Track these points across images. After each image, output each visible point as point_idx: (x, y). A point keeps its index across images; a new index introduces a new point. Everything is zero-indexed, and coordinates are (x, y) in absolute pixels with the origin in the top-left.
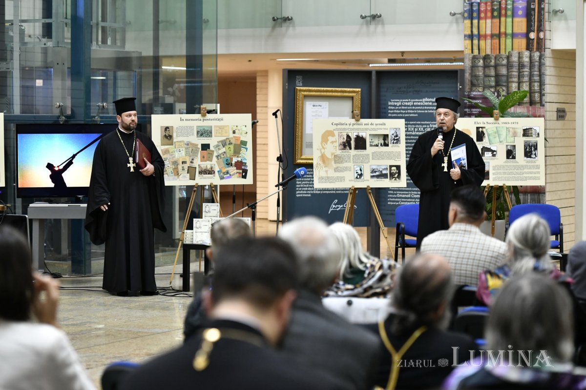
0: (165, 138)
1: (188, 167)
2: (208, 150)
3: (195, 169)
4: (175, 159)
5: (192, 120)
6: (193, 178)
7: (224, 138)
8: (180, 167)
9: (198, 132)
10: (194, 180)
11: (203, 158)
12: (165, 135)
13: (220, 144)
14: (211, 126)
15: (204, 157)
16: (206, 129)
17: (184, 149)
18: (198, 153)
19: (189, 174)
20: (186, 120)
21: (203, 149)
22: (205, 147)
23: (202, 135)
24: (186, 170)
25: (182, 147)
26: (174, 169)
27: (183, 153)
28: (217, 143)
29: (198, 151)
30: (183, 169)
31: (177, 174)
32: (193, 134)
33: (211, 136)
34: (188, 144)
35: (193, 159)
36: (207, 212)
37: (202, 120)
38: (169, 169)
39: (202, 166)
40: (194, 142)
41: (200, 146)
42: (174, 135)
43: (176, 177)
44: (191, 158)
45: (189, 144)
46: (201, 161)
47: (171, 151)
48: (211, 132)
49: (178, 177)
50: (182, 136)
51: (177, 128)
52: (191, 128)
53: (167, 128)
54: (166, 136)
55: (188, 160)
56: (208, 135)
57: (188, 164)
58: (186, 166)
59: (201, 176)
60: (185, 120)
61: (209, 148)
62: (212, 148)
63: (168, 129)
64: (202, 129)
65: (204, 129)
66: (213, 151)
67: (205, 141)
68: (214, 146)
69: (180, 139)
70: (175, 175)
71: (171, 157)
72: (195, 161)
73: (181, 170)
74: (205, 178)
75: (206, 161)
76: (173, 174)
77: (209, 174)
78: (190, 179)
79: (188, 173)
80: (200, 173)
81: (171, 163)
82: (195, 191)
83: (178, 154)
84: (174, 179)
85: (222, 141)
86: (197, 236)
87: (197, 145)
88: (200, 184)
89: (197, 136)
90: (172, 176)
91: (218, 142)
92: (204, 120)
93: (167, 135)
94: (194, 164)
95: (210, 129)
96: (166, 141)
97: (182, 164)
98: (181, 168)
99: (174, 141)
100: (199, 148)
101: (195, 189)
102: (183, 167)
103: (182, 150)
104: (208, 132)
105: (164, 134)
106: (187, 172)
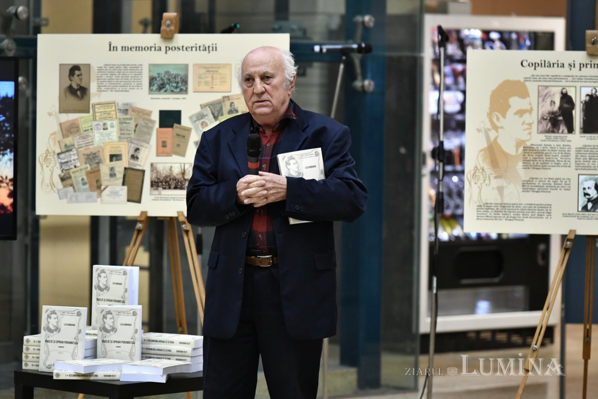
0: (68, 95)
1: (125, 169)
2: (175, 125)
3: (140, 174)
4: (92, 149)
5: (138, 48)
6: (135, 197)
7: (217, 97)
8: (105, 169)
9: (152, 80)
10: (139, 201)
11: (163, 148)
12: (70, 88)
13: (208, 111)
14: (187, 66)
15: (164, 145)
16: (173, 72)
17: (115, 122)
18: (150, 134)
19: (125, 188)
20: (124, 48)
21: (162, 125)
22: (170, 118)
23: (161, 87)
24: (120, 176)
25: (111, 118)
26: (88, 174)
27: (114, 133)
28: (198, 109)
29: (152, 128)
30: (113, 175)
31: (98, 186)
32: (139, 85)
33: (186, 91)
34: (126, 111)
35: (137, 150)
36: (101, 289)
37: (163, 49)
38: (78, 174)
39: (160, 167)
40: (140, 105)
41: (156, 117)
42: (93, 88)
43: (95, 194)
44: (133, 146)
45: (130, 111)
46: (158, 155)
47: (83, 127)
48: (185, 81)
49: (100, 195)
50: (113, 89)
51: (100, 69)
52: (136, 69)
53: (74, 70)
54: (71, 90)
55: (125, 151)
56: (177, 87)
57: (125, 162)
58: (119, 167)
59: (156, 192)
60: (119, 49)
61: (179, 122)
62: (185, 121)
63: (77, 72)
64: (162, 71)
65: (167, 73)
66: (188, 130)
67: (170, 102)
68: (191, 118)
69: (106, 97)
70: (92, 189)
71: (82, 142)
72: (141, 155)
73: (108, 177)
74: (166, 199)
75: (169, 155)
76: (87, 186)
77: (176, 188)
78: (129, 201)
79: (123, 184)
80: (155, 184)
81: (83, 158)
82: (139, 231)
83: (102, 134)
84: (88, 199)
85: (211, 105)
86: (48, 353)
87: (149, 113)
88: (152, 214)
89: (151, 91)
90: (85, 190)
91: (202, 106)
92: (168, 49)
93: (75, 86)
94: (139, 162)
95: (182, 73)
96: (72, 101)
97: (111, 160)
98: (108, 172)
99: (93, 100)
100: (153, 122)
101: (139, 226)
102: (112, 169)
103: (112, 127)
104: (178, 79)
105: (68, 83)
106: (121, 181)
